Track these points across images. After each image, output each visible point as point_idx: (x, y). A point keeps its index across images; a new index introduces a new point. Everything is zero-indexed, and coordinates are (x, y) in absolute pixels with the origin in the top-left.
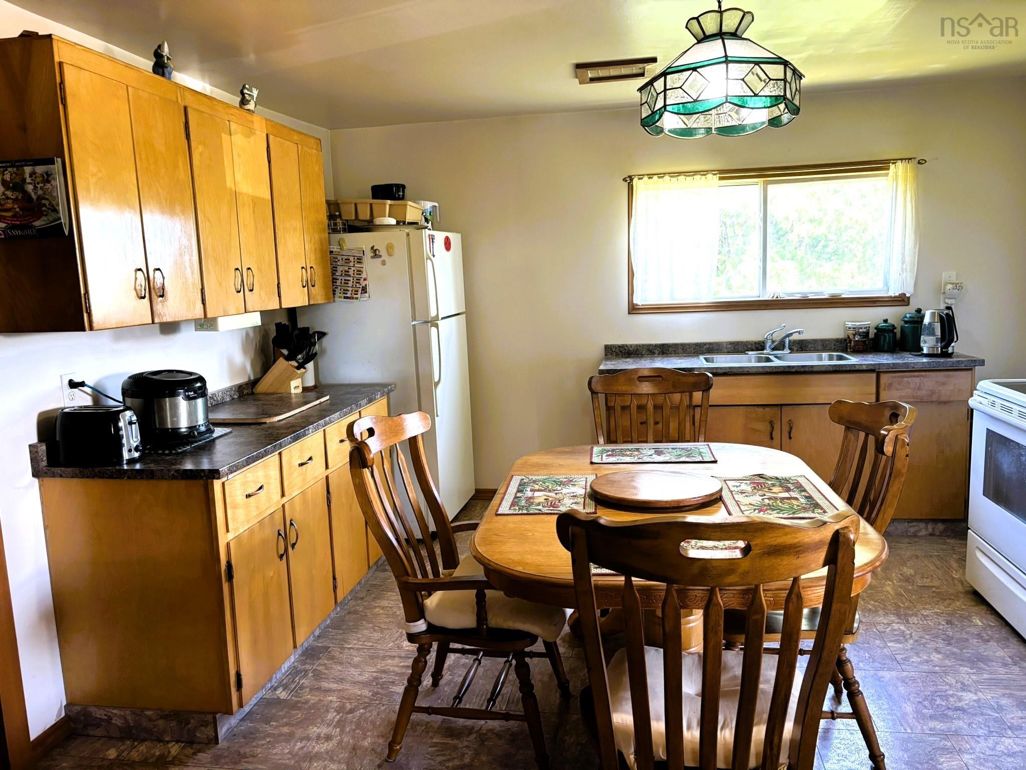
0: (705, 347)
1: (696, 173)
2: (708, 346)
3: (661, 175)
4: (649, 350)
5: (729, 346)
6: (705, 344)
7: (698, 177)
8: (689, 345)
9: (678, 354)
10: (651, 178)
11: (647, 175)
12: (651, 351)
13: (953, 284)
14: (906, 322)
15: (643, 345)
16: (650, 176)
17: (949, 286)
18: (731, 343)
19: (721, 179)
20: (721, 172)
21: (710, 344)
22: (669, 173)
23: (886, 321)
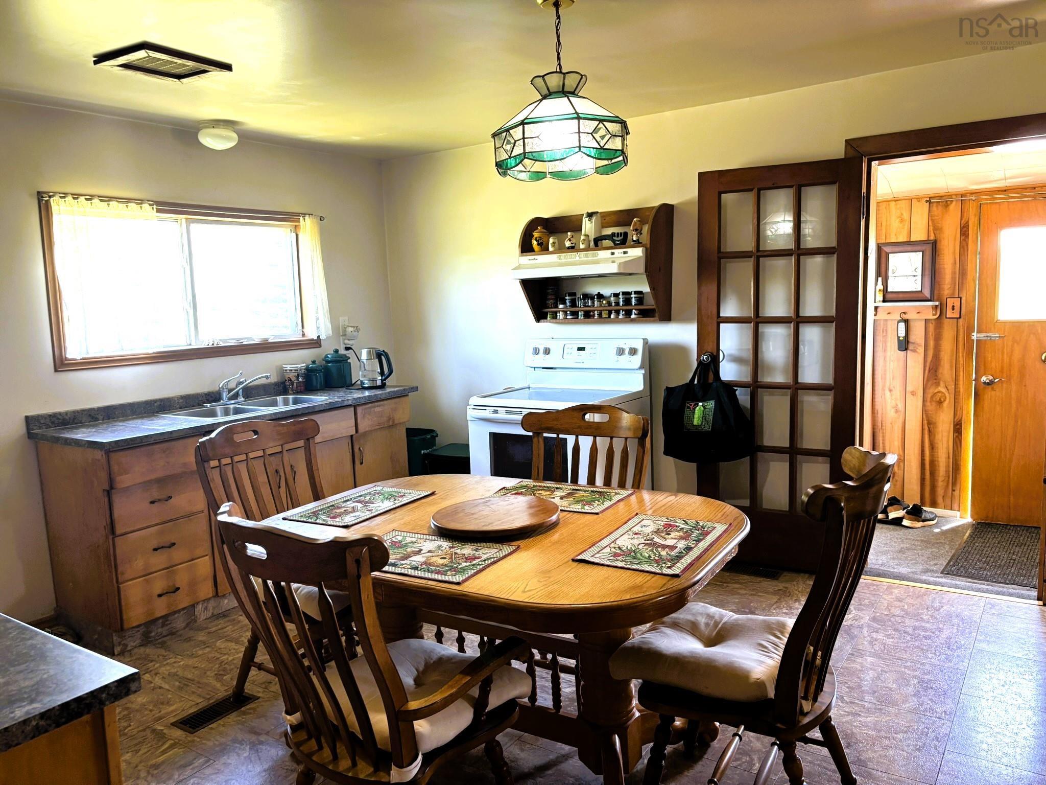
0: (155, 404)
1: (128, 200)
2: (159, 403)
3: (90, 198)
4: (90, 415)
5: (181, 401)
6: (155, 401)
7: (132, 205)
8: (138, 404)
9: (127, 416)
10: (77, 198)
11: (72, 194)
12: (93, 418)
13: (354, 327)
14: (328, 362)
15: (83, 411)
16: (76, 196)
17: (351, 329)
18: (182, 397)
19: (158, 211)
20: (157, 203)
21: (161, 400)
22: (99, 197)
23: (314, 362)
